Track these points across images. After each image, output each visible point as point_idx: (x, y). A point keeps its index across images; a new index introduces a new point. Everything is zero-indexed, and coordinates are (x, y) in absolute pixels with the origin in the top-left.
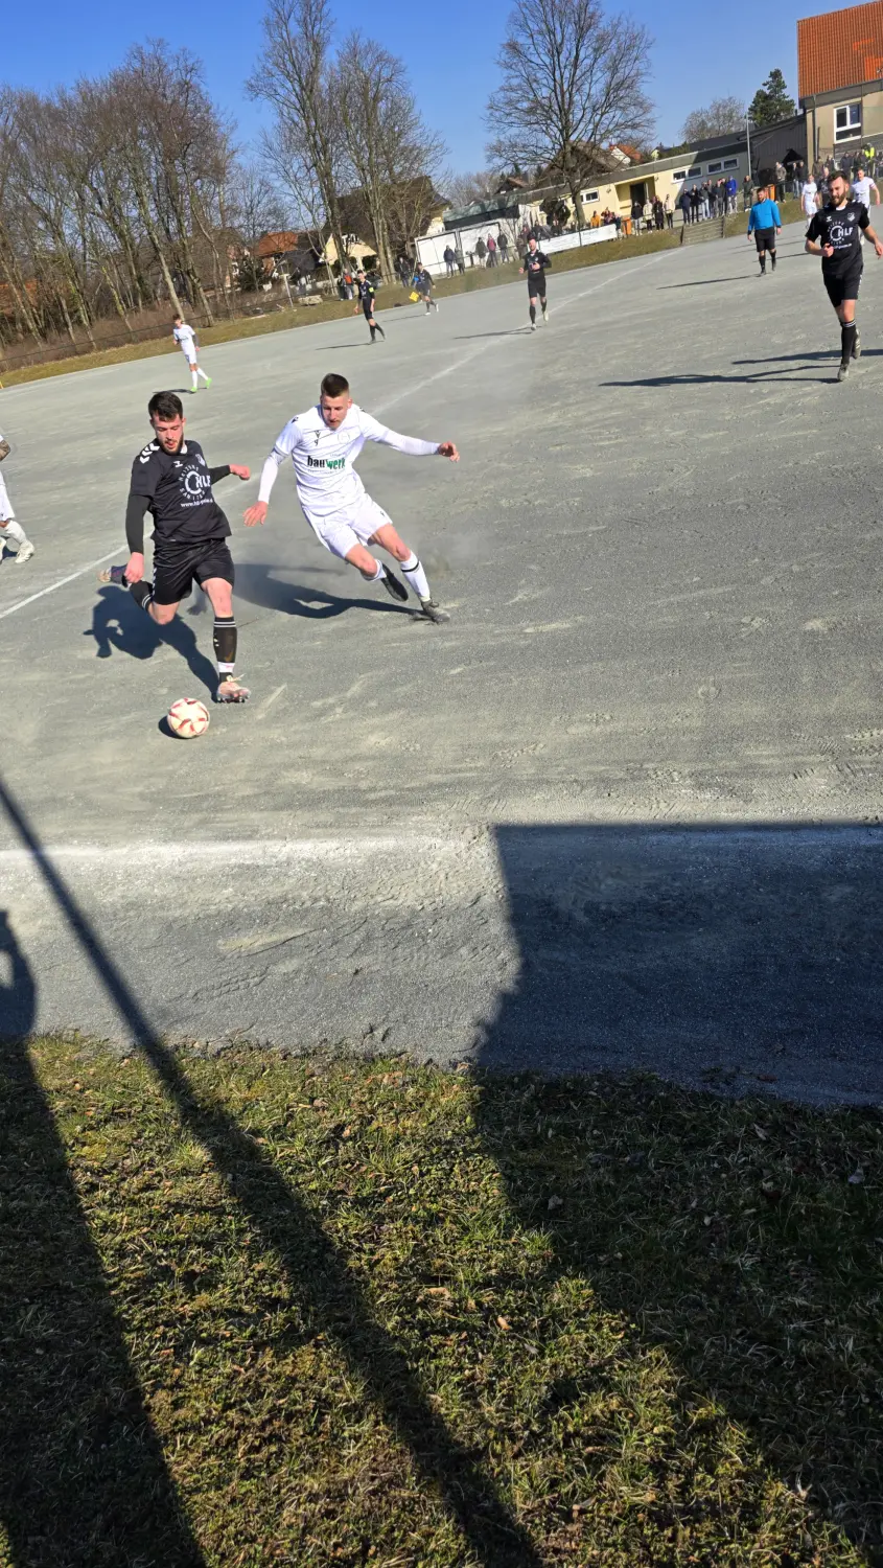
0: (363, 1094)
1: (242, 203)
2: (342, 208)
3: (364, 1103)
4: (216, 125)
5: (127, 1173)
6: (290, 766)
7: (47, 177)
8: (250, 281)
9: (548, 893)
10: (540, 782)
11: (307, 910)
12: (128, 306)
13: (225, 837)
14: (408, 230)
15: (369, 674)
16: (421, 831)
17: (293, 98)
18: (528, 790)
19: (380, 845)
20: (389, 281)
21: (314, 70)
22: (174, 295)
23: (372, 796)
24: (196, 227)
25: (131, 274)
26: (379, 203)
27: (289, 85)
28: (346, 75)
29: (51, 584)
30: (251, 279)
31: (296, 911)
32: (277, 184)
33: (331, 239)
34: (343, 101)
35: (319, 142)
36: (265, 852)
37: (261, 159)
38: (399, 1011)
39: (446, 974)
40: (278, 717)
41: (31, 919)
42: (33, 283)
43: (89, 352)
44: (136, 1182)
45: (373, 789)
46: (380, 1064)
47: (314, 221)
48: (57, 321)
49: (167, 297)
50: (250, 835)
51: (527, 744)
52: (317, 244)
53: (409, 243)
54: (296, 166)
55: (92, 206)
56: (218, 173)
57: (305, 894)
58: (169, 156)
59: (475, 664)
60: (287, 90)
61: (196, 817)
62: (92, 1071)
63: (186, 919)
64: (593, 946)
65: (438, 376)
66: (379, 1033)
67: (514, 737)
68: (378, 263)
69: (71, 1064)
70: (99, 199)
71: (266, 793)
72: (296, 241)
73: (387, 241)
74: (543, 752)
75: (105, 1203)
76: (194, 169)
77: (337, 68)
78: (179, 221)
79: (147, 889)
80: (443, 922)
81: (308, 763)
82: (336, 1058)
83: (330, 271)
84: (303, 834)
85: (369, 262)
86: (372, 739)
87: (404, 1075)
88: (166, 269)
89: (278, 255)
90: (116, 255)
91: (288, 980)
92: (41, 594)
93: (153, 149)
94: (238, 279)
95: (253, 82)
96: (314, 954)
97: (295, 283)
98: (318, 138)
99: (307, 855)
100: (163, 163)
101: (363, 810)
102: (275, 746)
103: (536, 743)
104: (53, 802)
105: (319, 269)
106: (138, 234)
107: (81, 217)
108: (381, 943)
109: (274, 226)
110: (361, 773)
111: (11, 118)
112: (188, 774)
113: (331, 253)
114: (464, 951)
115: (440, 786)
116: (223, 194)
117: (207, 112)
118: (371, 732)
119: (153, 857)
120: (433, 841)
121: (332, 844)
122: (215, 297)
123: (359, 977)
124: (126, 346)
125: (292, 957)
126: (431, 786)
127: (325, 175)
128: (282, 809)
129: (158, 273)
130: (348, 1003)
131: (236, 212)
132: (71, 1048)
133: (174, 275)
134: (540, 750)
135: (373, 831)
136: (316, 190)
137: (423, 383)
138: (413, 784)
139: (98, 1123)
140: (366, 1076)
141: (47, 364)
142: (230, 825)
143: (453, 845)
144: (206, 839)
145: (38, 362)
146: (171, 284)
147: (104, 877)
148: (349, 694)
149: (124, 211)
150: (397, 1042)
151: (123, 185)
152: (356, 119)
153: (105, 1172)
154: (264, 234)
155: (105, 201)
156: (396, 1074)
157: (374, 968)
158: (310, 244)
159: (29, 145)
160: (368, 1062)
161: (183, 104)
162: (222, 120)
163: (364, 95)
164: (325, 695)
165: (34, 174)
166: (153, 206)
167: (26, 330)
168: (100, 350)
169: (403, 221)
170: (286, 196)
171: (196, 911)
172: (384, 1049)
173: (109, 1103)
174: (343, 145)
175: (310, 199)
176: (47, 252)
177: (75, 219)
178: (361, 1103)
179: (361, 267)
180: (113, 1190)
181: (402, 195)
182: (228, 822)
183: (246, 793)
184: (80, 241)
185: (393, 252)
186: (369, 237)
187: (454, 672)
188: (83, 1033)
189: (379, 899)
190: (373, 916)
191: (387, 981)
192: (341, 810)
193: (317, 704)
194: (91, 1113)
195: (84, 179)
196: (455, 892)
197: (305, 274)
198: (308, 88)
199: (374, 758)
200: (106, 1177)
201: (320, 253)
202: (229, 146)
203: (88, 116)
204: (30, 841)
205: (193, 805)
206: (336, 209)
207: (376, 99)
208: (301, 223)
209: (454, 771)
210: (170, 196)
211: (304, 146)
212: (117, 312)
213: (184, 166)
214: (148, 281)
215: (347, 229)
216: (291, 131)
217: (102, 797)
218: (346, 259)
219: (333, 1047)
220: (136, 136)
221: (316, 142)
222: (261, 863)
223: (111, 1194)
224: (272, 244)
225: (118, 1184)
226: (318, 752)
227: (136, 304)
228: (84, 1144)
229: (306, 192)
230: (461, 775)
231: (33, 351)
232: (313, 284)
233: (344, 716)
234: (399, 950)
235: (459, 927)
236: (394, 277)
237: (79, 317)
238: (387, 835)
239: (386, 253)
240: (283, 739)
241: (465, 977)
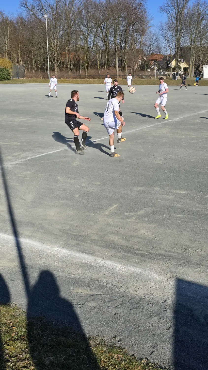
0: (106, 359)
1: (148, 43)
2: (181, 50)
3: (106, 362)
4: (146, 18)
5: (20, 360)
6: (112, 233)
7: (88, 23)
8: (143, 67)
9: (192, 306)
10: (199, 264)
11: (103, 286)
12: (101, 67)
13: (83, 252)
14: (202, 62)
15: (148, 208)
16: (151, 270)
17: (174, 14)
18: (194, 266)
19: (135, 270)
20: (191, 77)
21: (184, 7)
22: (117, 67)
23: (137, 252)
24: (131, 47)
25: (105, 57)
26: (194, 51)
27: (174, 10)
28: (194, 10)
29: (51, 151)
30: (144, 67)
31: (100, 285)
32: (161, 39)
33: (175, 60)
34: (191, 18)
35: (179, 29)
36: (95, 261)
37: (159, 31)
38: (126, 333)
39: (147, 325)
40: (112, 215)
41: (12, 262)
42: (73, 54)
43: (85, 78)
44: (22, 364)
45: (138, 249)
46: (115, 350)
47: (170, 53)
48: (77, 67)
49: (115, 67)
50: (92, 253)
51: (198, 249)
52: (169, 60)
53: (201, 66)
54: (169, 35)
55: (99, 35)
56: (143, 32)
57: (105, 280)
58: (129, 24)
59: (186, 215)
60: (173, 11)
61: (76, 242)
62: (17, 320)
63: (62, 277)
64: (203, 331)
65: (199, 113)
66: (118, 339)
67: (194, 245)
68: (189, 70)
69: (11, 316)
70: (102, 33)
71: (101, 240)
72: (163, 58)
73: (194, 64)
74: (203, 254)
75: (10, 367)
76: (135, 30)
77: (192, 8)
78: (126, 44)
79: (52, 262)
80: (151, 305)
81: (118, 233)
82: (100, 343)
83: (171, 69)
84: (110, 258)
85: (185, 69)
86: (143, 231)
87: (123, 357)
88: (117, 58)
89: (155, 61)
90: (102, 50)
91: (91, 309)
92: (47, 153)
93: (124, 21)
94: (140, 66)
95: (162, 7)
96: (102, 302)
97: (158, 71)
98: (179, 28)
99: (109, 266)
100: (126, 26)
101: (133, 256)
102: (108, 224)
103: (202, 250)
104: (30, 224)
105: (168, 68)
106: (111, 46)
107: (95, 37)
108: (127, 306)
109: (157, 52)
110: (136, 242)
111: (82, 3)
112: (77, 226)
113: (173, 64)
114: (156, 318)
115: (163, 255)
116: (143, 39)
117: (145, 13)
118: (143, 229)
119: (57, 252)
120: (155, 274)
121: (119, 265)
122: (131, 70)
123: (116, 316)
124: (97, 79)
125: (94, 301)
126: (159, 255)
127: (178, 40)
128: (105, 247)
129: (114, 59)
130: (109, 324)
131: (145, 45)
132: (13, 310)
133: (119, 60)
134: (203, 253)
135: (134, 264)
136: (174, 43)
137: (194, 114)
138: (153, 252)
139: (15, 339)
140: (109, 353)
141: (70, 79)
142: (86, 248)
143: (161, 278)
144: (77, 251)
145: (67, 78)
146: (117, 63)
147: (39, 254)
148: (139, 214)
149: (109, 38)
150: (123, 344)
151: (111, 30)
152: (194, 24)
153: (13, 357)
154: (152, 53)
155: (104, 34)
156: (120, 356)
157: (122, 315)
158: (167, 60)
159: (85, 12)
160: (112, 348)
161: (138, 9)
162: (149, 17)
163: (198, 18)
164: (130, 211)
165: (84, 21)
166: (119, 38)
167: (67, 67)
168: (88, 78)
169: (201, 59)
170: (163, 43)
171: (66, 275)
172: (118, 345)
173: (20, 333)
174: (187, 31)
175: (171, 46)
176: (81, 45)
177: (93, 37)
178: (105, 362)
179: (182, 70)
180: (14, 364)
181: (203, 51)
182: (86, 246)
183: (95, 239)
184: (92, 44)
185: (195, 68)
186: (188, 62)
187: (178, 216)
188: (17, 306)
189: (130, 290)
190: (127, 296)
191: (125, 320)
192: (125, 254)
193: (127, 214)
194: (13, 335)
195: (99, 26)
196: (159, 296)
197: (163, 68)
198: (180, 12)
199: (142, 238)
200: (13, 359)
201: (170, 63)
202: (149, 25)
203: (106, 8)
204: (16, 234)
205: (76, 237)
206: (179, 51)
207: (202, 20)
208: (166, 53)
209: (169, 251)
210: (125, 36)
211: (174, 29)
212: (97, 68)
213: (132, 28)
214: (110, 60)
215: (181, 57)
216: (171, 24)
217: (47, 226)
218: (178, 67)
219: (100, 339)
220: (120, 16)
221: (178, 29)
222: (93, 264)
223: (13, 365)
224: (154, 57)
225: (16, 362)
226: (122, 231)
227: (104, 67)
228: (8, 345)
229: (170, 44)
230: (171, 254)
231: (67, 74)
232: (164, 73)
233: (135, 221)
234: (132, 311)
235: (156, 309)
236: (193, 76)
237: (85, 67)
238: (139, 268)
239: (192, 68)
240: (112, 223)
241: (153, 328)
